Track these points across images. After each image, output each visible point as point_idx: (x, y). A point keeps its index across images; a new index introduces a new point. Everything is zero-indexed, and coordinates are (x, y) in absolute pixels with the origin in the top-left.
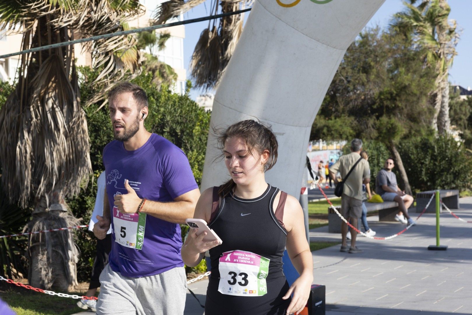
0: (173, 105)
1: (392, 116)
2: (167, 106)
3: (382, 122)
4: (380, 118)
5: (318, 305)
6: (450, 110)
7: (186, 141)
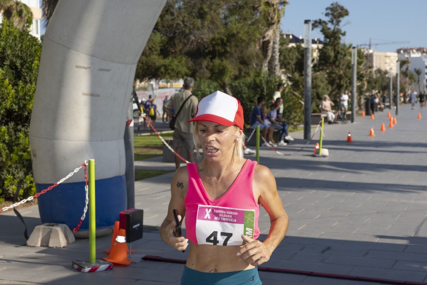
0: (14, 40)
1: (223, 58)
2: (9, 40)
3: (215, 64)
4: (213, 60)
5: (136, 228)
6: (280, 56)
7: (26, 74)
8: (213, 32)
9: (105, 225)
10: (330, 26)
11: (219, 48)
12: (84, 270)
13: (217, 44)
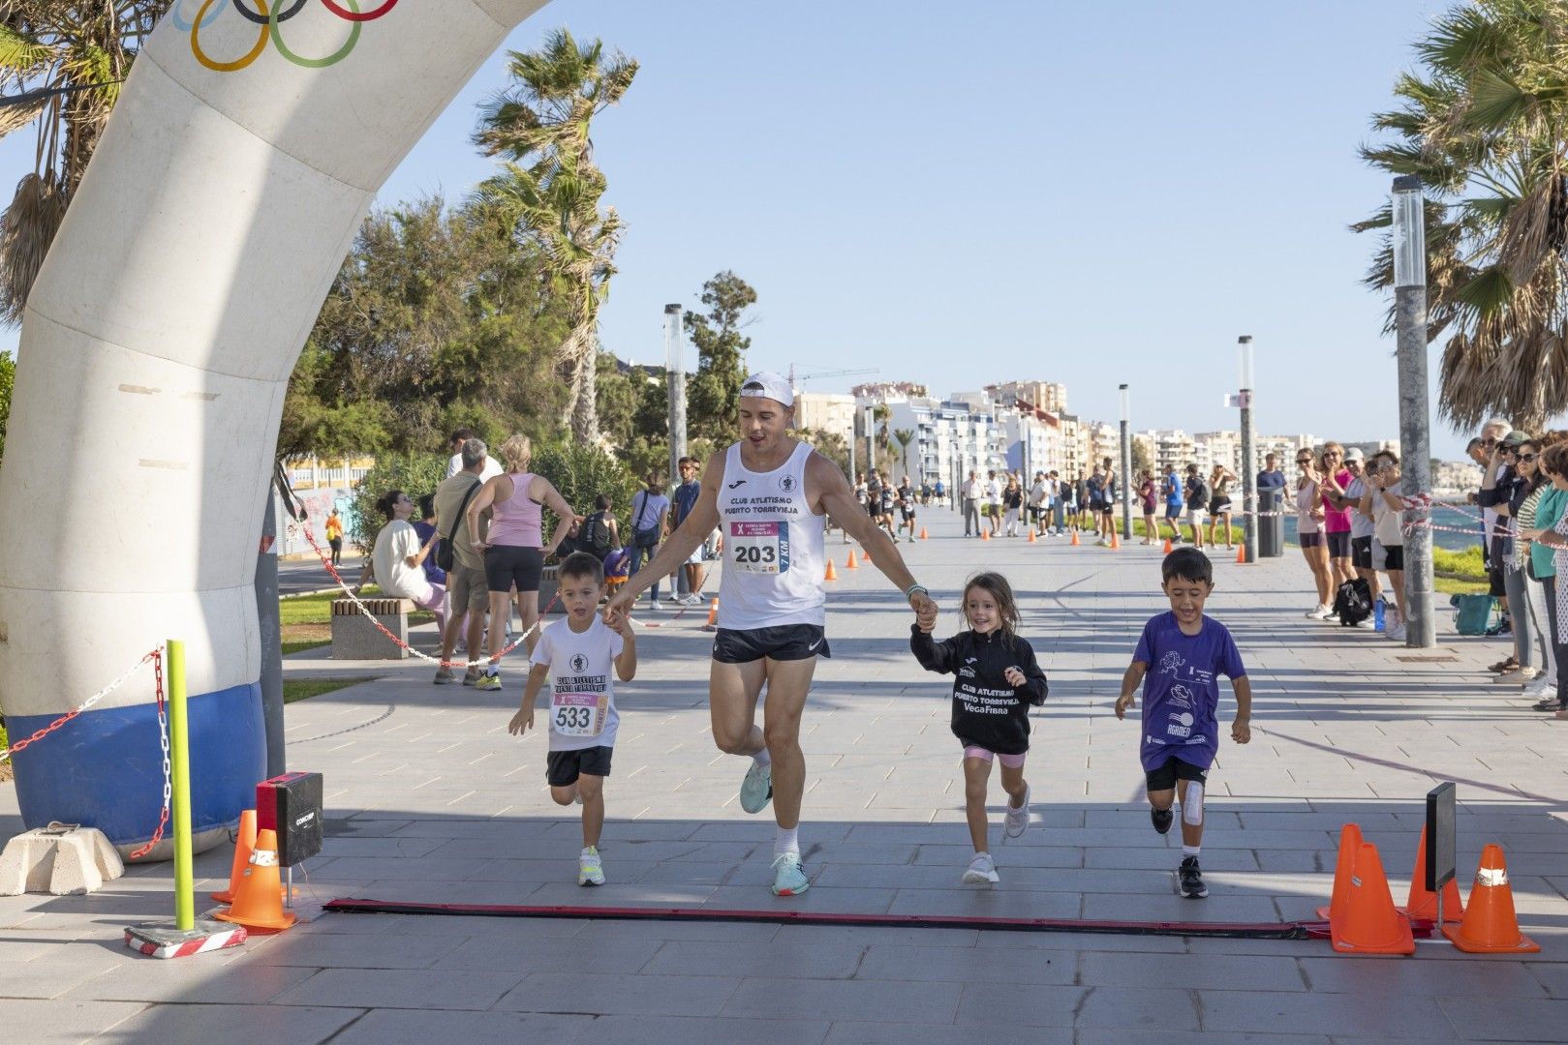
5: (304, 824)
6: (597, 399)
8: (444, 336)
9: (211, 823)
10: (713, 326)
11: (461, 374)
12: (164, 952)
13: (458, 365)
